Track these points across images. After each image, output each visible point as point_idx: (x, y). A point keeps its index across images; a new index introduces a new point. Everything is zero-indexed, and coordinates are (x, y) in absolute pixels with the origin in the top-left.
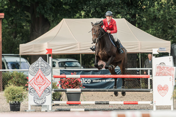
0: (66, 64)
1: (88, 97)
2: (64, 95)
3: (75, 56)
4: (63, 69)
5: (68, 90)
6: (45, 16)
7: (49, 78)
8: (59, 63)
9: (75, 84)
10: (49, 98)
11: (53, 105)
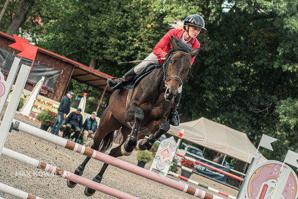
0: (193, 151)
1: (198, 179)
2: (180, 170)
3: (201, 147)
4: (189, 153)
5: (183, 167)
6: (191, 111)
7: (173, 153)
8: (188, 148)
9: (191, 165)
10: (168, 167)
11: (168, 174)
